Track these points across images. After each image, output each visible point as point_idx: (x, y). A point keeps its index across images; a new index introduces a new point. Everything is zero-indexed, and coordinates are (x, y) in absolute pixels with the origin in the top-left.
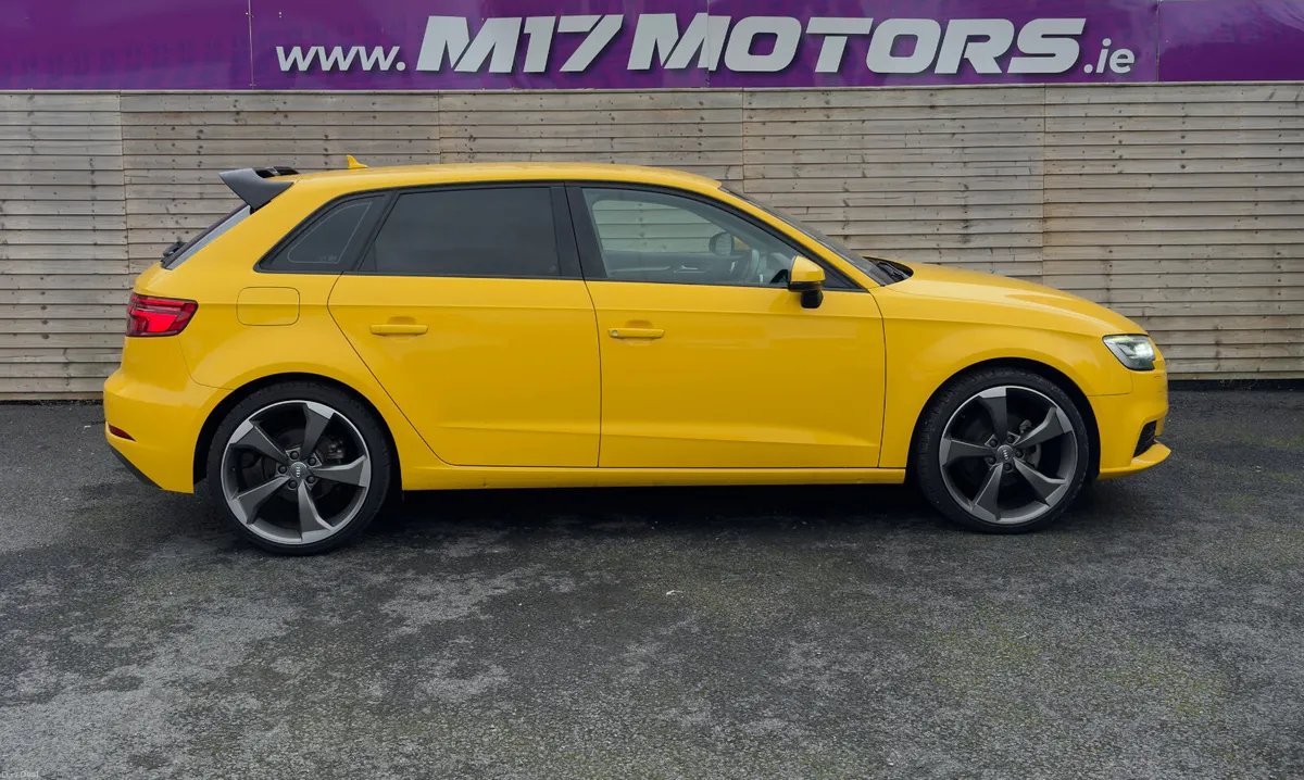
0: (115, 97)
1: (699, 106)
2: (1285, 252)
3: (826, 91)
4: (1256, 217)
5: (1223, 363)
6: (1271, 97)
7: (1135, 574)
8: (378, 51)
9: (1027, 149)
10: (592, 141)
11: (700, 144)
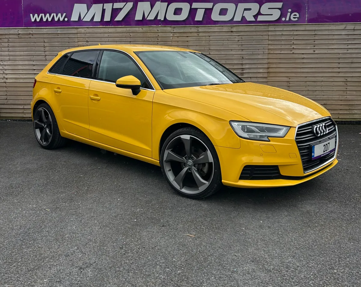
1: (157, 32)
2: (349, 79)
3: (198, 26)
4: (339, 68)
6: (345, 28)
8: (59, 15)
9: (263, 45)
10: (124, 42)
11: (158, 44)
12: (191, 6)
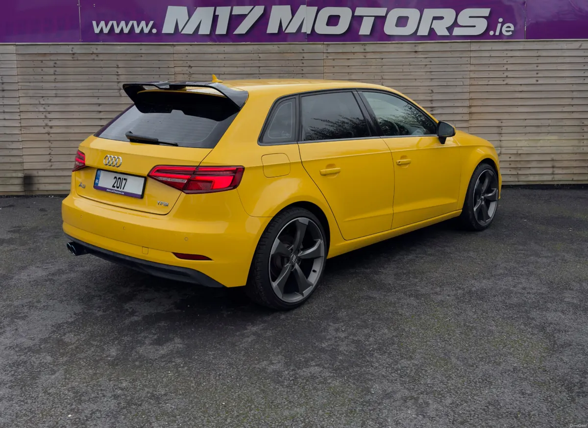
0: (13, 46)
1: (302, 51)
2: (586, 122)
3: (364, 44)
4: (572, 105)
5: (555, 176)
6: (580, 46)
7: (506, 285)
8: (143, 23)
9: (462, 73)
10: (249, 68)
11: (303, 70)
12: (353, 12)
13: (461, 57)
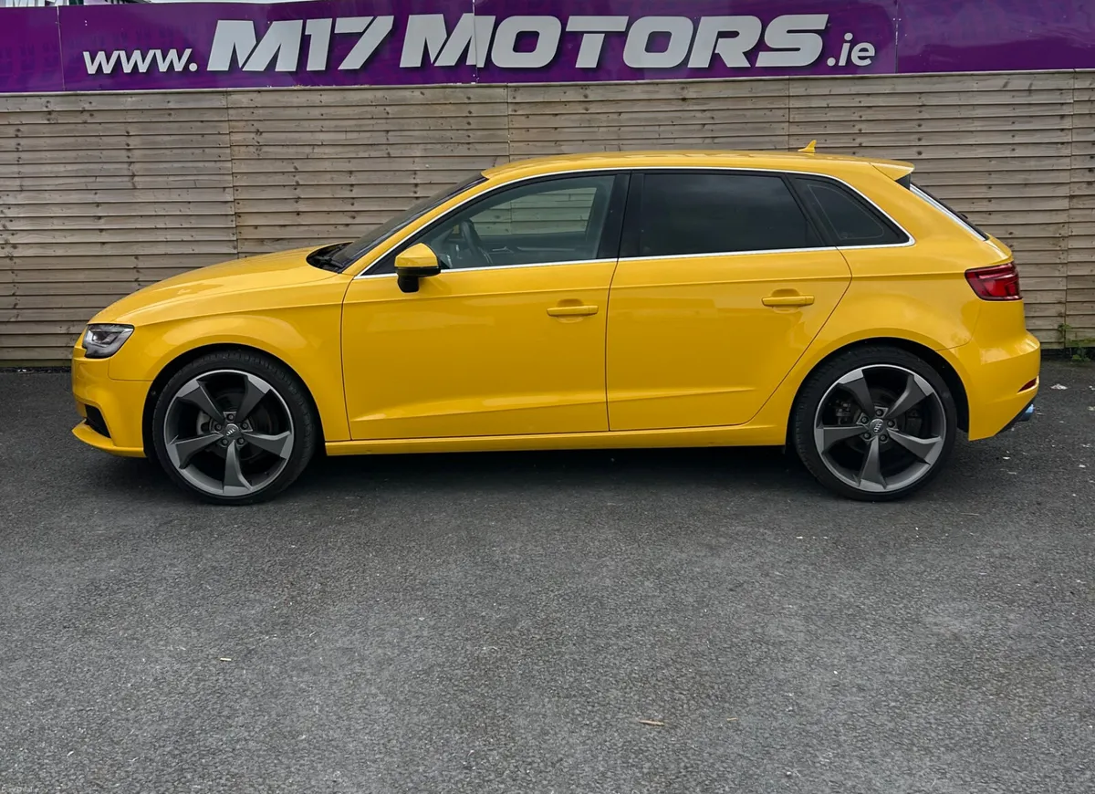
1: (467, 101)
2: (1018, 232)
3: (585, 85)
4: (990, 200)
6: (1005, 86)
8: (173, 54)
9: (775, 138)
10: (368, 134)
11: (469, 136)
12: (564, 25)
13: (771, 109)
